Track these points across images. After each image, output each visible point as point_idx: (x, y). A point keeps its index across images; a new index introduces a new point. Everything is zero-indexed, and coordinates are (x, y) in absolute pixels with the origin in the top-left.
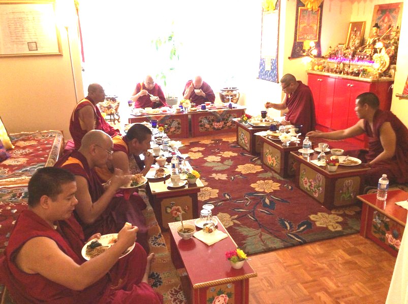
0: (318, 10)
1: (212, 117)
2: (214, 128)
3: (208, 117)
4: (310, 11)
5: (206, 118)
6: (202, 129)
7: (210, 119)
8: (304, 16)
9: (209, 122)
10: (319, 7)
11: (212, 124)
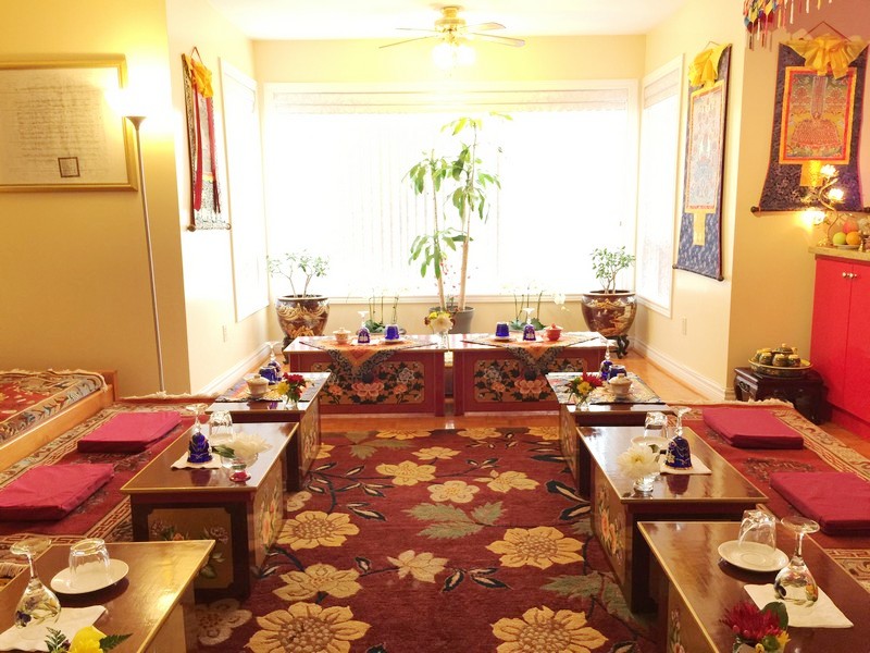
0: (849, 75)
1: (512, 365)
2: (518, 395)
3: (501, 363)
4: (822, 77)
5: (495, 364)
6: (483, 394)
7: (507, 370)
8: (801, 93)
9: (505, 376)
10: (853, 65)
11: (512, 385)
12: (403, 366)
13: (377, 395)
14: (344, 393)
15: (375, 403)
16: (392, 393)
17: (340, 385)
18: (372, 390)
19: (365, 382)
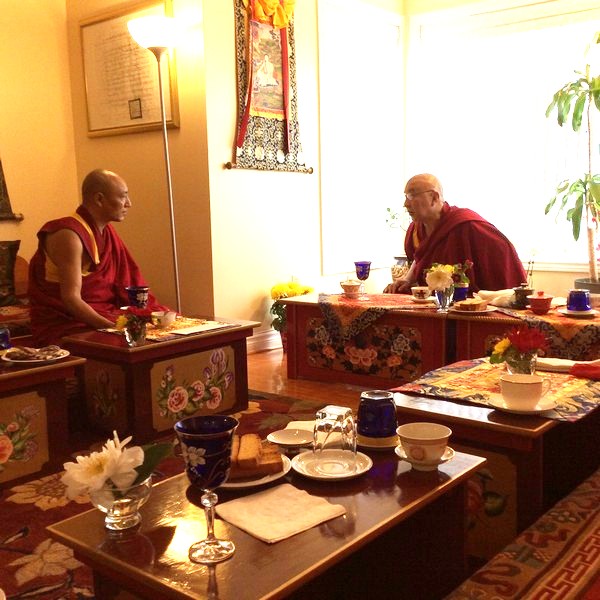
12: (398, 331)
13: (369, 364)
14: (337, 357)
15: (367, 374)
16: (385, 364)
17: (333, 346)
18: (365, 357)
19: (358, 347)
